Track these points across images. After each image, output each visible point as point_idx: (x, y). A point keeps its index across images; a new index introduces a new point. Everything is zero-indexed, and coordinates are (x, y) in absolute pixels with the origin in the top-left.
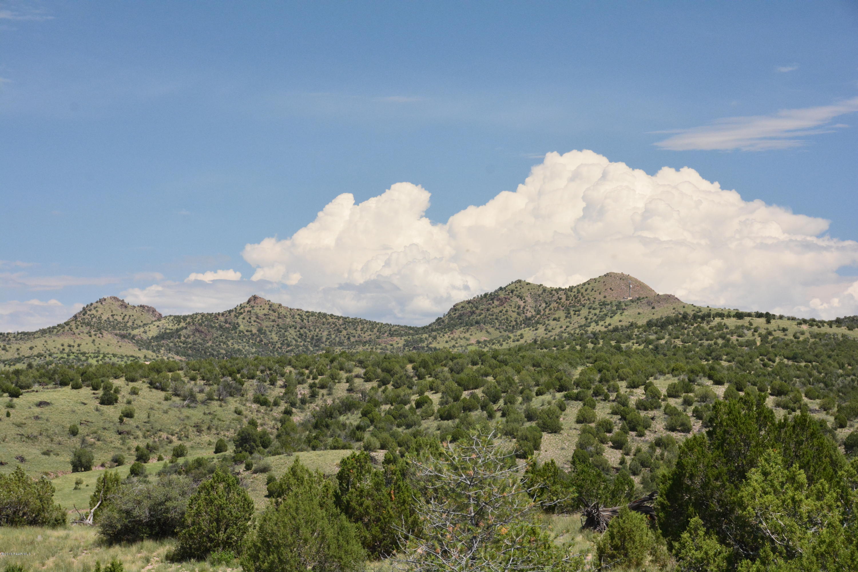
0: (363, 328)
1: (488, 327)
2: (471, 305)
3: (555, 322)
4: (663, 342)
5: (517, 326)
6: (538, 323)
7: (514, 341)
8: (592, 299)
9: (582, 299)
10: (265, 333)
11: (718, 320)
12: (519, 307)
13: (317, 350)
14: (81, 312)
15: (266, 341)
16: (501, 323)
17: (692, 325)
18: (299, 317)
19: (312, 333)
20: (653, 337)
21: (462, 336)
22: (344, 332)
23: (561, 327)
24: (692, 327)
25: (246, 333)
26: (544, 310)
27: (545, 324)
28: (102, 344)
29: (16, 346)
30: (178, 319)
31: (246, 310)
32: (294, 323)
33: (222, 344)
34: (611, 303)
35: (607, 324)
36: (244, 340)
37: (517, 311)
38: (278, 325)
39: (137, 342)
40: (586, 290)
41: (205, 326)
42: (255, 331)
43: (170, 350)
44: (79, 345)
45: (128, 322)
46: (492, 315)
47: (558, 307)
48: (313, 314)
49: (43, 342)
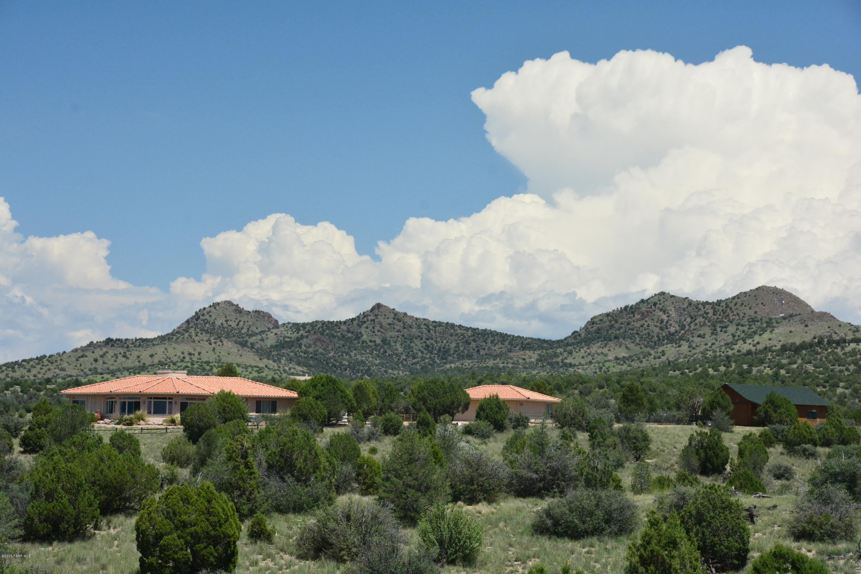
0: (494, 340)
1: (628, 342)
2: (610, 318)
3: (699, 339)
4: (795, 366)
5: (659, 342)
6: (681, 339)
7: (655, 359)
8: (742, 315)
9: (731, 315)
10: (389, 344)
11: (853, 345)
12: (662, 321)
13: (445, 363)
14: (194, 317)
15: (391, 353)
16: (642, 338)
17: (826, 350)
18: (425, 327)
19: (439, 344)
20: (785, 361)
21: (599, 351)
22: (473, 345)
23: (706, 344)
24: (826, 352)
25: (369, 343)
26: (689, 325)
27: (688, 340)
28: (222, 353)
29: (136, 353)
30: (297, 327)
31: (370, 318)
32: (420, 334)
33: (344, 355)
34: (761, 319)
35: (755, 342)
36: (368, 351)
37: (659, 325)
38: (403, 336)
39: (257, 351)
40: (735, 305)
41: (327, 335)
42: (378, 341)
43: (291, 360)
44: (199, 354)
45: (242, 328)
46: (633, 330)
47: (704, 322)
48: (440, 324)
49: (163, 350)
